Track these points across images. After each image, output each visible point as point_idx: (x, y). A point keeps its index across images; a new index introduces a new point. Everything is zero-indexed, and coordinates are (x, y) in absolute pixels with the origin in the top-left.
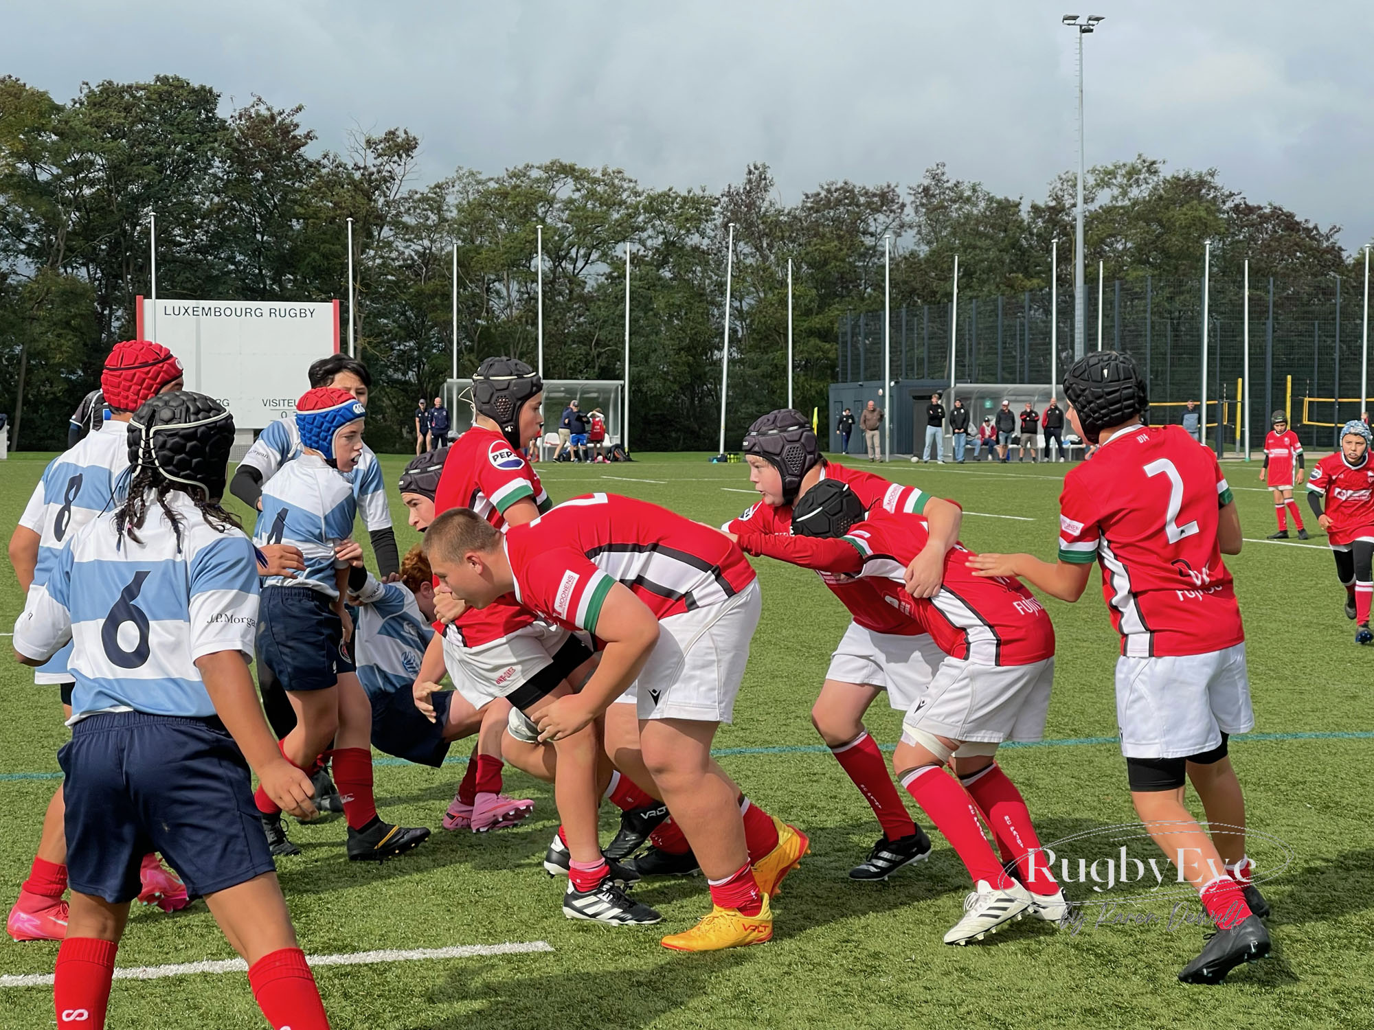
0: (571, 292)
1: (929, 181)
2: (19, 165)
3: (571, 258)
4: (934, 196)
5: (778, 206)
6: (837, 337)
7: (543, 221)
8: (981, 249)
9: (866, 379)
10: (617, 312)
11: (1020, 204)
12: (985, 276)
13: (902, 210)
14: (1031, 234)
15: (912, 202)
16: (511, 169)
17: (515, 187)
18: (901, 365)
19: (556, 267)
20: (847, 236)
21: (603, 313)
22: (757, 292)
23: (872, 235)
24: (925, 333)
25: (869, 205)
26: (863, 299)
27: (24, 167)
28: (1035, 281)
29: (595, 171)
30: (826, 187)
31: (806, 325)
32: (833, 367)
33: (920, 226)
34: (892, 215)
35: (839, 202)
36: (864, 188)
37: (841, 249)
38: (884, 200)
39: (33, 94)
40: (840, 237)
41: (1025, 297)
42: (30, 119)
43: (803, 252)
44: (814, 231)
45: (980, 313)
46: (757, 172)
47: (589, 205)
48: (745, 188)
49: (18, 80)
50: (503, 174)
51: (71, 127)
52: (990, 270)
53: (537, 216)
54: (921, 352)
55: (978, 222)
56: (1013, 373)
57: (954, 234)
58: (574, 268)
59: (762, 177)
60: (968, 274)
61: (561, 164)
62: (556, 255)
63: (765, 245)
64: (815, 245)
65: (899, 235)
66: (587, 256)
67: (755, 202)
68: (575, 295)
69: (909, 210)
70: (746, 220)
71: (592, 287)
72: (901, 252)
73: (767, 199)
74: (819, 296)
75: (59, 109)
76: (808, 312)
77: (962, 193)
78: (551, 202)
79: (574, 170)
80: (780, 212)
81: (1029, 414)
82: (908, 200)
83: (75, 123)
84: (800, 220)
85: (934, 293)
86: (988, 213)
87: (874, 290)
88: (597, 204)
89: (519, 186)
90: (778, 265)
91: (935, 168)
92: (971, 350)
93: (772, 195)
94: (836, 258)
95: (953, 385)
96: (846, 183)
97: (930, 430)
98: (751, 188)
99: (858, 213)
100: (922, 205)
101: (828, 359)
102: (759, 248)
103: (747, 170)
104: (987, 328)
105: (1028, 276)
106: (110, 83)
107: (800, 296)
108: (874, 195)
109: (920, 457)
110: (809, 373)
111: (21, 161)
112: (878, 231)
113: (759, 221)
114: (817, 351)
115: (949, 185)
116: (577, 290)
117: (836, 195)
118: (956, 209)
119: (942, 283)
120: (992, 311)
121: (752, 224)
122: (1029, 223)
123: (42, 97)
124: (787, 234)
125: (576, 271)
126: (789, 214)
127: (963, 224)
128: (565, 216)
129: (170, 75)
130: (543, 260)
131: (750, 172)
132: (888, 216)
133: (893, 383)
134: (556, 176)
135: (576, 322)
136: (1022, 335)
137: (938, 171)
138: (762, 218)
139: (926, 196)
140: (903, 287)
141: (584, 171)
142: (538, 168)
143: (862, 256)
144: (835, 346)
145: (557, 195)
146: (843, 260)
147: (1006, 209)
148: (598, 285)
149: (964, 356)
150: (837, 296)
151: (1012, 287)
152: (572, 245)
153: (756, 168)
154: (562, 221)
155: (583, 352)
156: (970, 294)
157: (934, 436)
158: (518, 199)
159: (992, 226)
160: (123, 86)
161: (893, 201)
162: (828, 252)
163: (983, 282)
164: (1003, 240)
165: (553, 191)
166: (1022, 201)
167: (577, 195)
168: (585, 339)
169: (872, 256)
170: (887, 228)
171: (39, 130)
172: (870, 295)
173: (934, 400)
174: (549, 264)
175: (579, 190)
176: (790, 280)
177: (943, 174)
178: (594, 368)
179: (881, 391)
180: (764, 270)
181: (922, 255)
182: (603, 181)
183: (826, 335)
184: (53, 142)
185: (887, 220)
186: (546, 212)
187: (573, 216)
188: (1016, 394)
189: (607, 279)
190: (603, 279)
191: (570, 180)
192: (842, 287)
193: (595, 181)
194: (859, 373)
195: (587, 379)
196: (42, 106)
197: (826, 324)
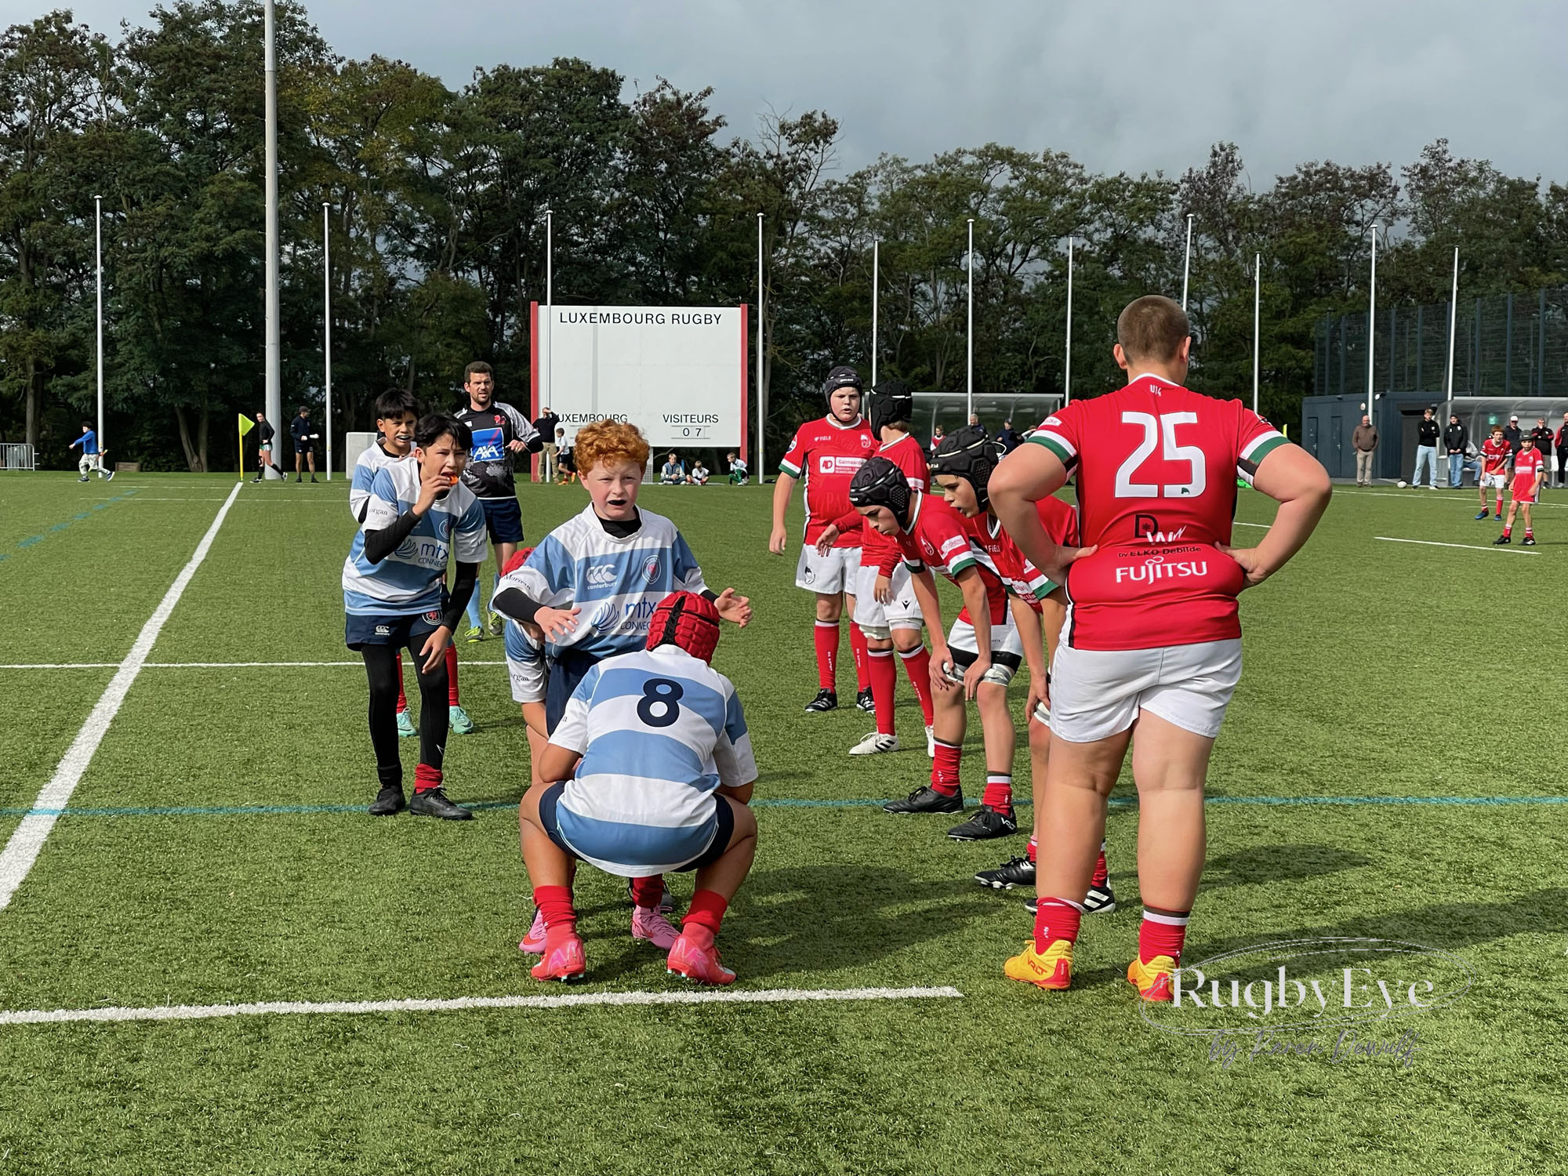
0: (1006, 293)
1: (1427, 160)
2: (409, 159)
3: (1007, 255)
4: (1433, 177)
5: (1247, 193)
6: (1313, 343)
7: (975, 213)
8: (1488, 238)
9: (1347, 392)
10: (1058, 317)
11: (1537, 185)
12: (1492, 270)
13: (1395, 195)
14: (1550, 221)
15: (1407, 186)
16: (941, 155)
17: (945, 175)
18: (1389, 375)
19: (989, 266)
20: (1328, 225)
21: (1041, 317)
22: (1220, 292)
23: (1358, 224)
24: (1418, 337)
25: (1354, 189)
26: (1345, 299)
27: (414, 162)
28: (1554, 276)
29: (1036, 156)
30: (1304, 169)
31: (1277, 329)
32: (1308, 377)
33: (1415, 213)
34: (1383, 200)
35: (1319, 186)
36: (1350, 170)
37: (1320, 241)
38: (1374, 182)
39: (424, 81)
40: (1319, 228)
41: (1541, 295)
42: (421, 108)
43: (1275, 246)
44: (1289, 220)
45: (1486, 314)
46: (1223, 153)
47: (1028, 195)
48: (1209, 173)
49: (408, 65)
50: (932, 161)
51: (465, 118)
52: (1499, 263)
53: (969, 207)
54: (1414, 359)
55: (1486, 207)
56: (1525, 383)
57: (1456, 221)
58: (1010, 267)
59: (1230, 159)
60: (1472, 268)
61: (997, 149)
62: (990, 251)
63: (1230, 238)
64: (1290, 237)
65: (1391, 224)
66: (1025, 252)
67: (1220, 188)
68: (1010, 296)
69: (1403, 194)
70: (1209, 209)
71: (1030, 288)
72: (1392, 243)
73: (1234, 185)
74: (1293, 295)
75: (451, 97)
76: (1280, 315)
77: (1466, 173)
78: (984, 191)
79: (1012, 155)
80: (1249, 199)
81: (1541, 432)
82: (1402, 182)
83: (469, 113)
84: (1273, 209)
85: (1431, 291)
86: (1498, 197)
87: (1359, 288)
88: (1037, 193)
89: (949, 174)
90: (1245, 261)
91: (1435, 144)
92: (1473, 358)
93: (1240, 179)
94: (1313, 251)
95: (1449, 398)
96: (1328, 164)
97: (1422, 450)
98: (1216, 172)
99: (1341, 199)
100: (1419, 188)
101: (1302, 368)
102: (1223, 242)
103: (1211, 152)
104: (1493, 332)
105: (1546, 270)
106: (506, 68)
107: (1270, 296)
108: (1362, 177)
109: (1409, 481)
110: (1280, 385)
111: (410, 153)
112: (1366, 219)
113: (1224, 211)
114: (1289, 359)
115: (1451, 164)
116: (1013, 291)
117: (1315, 178)
118: (1459, 193)
119: (1441, 279)
120: (1500, 311)
121: (1215, 214)
122: (1547, 208)
123: (433, 84)
124: (1257, 225)
125: (1012, 270)
126: (1260, 201)
127: (1468, 210)
128: (1001, 207)
129: (570, 57)
130: (974, 257)
131: (1215, 154)
132: (1378, 202)
133: (1378, 396)
134: (992, 162)
135: (1011, 328)
136: (1536, 339)
137: (1439, 149)
138: (1227, 207)
139: (1423, 177)
140: (1394, 285)
141: (1022, 157)
142: (971, 153)
143: (1346, 249)
144: (1311, 353)
145: (992, 184)
146: (1323, 254)
147: (1519, 192)
148: (1038, 286)
149: (1465, 364)
150: (1315, 295)
151: (1526, 283)
152: (1007, 240)
153: (1222, 149)
154: (997, 213)
155: (1020, 362)
156: (1474, 292)
157: (1427, 457)
158: (948, 188)
159: (1503, 212)
160: (520, 71)
161: (1383, 184)
162: (1306, 244)
163: (1490, 277)
164: (1515, 229)
165: (987, 179)
166: (1540, 183)
167: (1014, 184)
168: (1021, 346)
169: (1357, 248)
170: (1376, 215)
171: (430, 121)
172: (1354, 294)
173: (1427, 416)
174: (981, 262)
175: (1017, 178)
176: (1257, 279)
177: (1445, 152)
178: (1031, 379)
179: (1363, 405)
180: (1229, 267)
181: (1417, 246)
182: (1045, 167)
183: (1299, 340)
184: (444, 134)
185: (1376, 207)
186: (980, 203)
187: (1010, 208)
188: (1525, 408)
189: (1047, 279)
190: (1042, 278)
191: (1007, 167)
192: (1320, 285)
193: (1036, 167)
194: (1338, 385)
195: (1023, 392)
196: (432, 92)
197: (1301, 328)
